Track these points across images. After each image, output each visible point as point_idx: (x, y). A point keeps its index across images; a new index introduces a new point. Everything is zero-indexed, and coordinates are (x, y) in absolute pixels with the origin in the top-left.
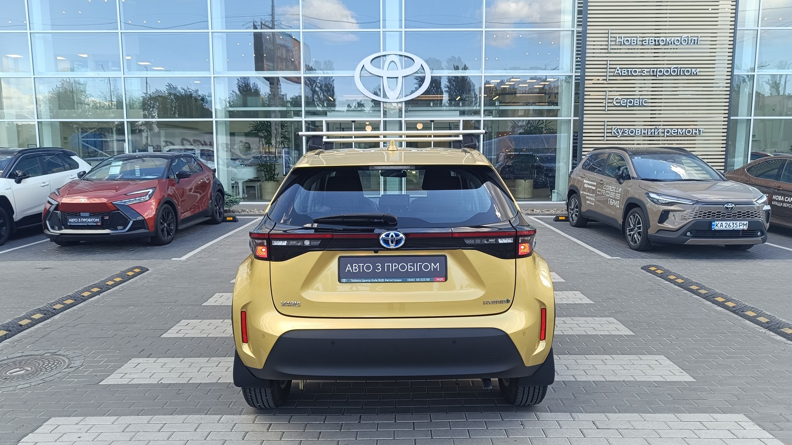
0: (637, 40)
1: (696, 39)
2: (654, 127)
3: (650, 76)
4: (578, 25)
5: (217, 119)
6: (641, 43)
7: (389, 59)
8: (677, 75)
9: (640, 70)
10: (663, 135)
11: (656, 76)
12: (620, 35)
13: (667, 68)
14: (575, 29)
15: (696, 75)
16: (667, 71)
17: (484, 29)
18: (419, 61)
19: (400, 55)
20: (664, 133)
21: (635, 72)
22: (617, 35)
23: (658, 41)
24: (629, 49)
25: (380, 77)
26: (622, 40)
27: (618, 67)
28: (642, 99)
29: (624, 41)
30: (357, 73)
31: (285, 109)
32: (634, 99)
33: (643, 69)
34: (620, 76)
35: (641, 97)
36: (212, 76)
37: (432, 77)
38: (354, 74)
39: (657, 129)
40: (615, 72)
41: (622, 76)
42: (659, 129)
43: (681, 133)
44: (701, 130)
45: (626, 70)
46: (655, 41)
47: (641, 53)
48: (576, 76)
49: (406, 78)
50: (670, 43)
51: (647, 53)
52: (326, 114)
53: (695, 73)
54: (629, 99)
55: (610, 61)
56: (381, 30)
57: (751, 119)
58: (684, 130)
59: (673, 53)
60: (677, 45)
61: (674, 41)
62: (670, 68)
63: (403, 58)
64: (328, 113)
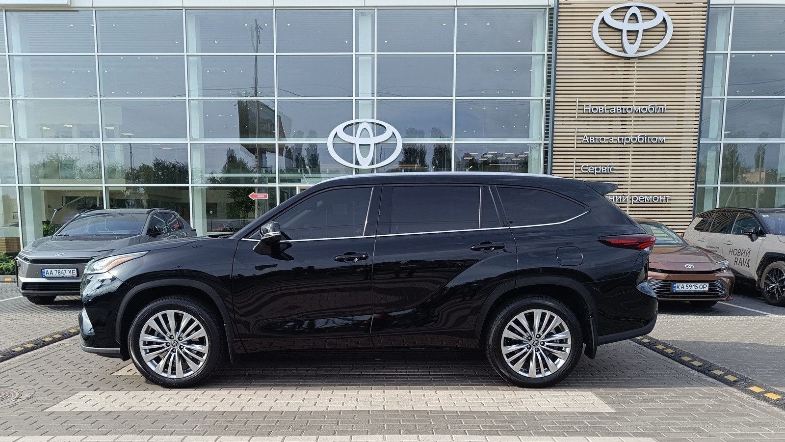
0: (604, 109)
1: (662, 107)
2: (622, 194)
3: (617, 143)
4: (548, 95)
5: (193, 185)
6: (608, 111)
7: (361, 127)
8: (644, 143)
9: (608, 138)
10: (630, 202)
11: (623, 144)
12: (587, 104)
13: (634, 136)
14: (544, 97)
15: (663, 143)
16: (634, 139)
17: (454, 98)
18: (390, 129)
19: (373, 123)
20: (631, 200)
21: (603, 139)
22: (585, 104)
23: (625, 109)
24: (598, 117)
25: (353, 144)
26: (590, 109)
27: (586, 135)
28: (609, 166)
29: (591, 109)
30: (329, 141)
31: (260, 175)
32: (602, 166)
33: (610, 137)
34: (587, 143)
35: (608, 164)
36: (189, 142)
37: (404, 145)
38: (327, 141)
39: (624, 196)
40: (582, 140)
41: (590, 143)
42: (626, 196)
43: (648, 200)
44: (668, 197)
45: (593, 137)
46: (622, 109)
47: (610, 121)
48: (545, 144)
49: (378, 145)
50: (637, 111)
51: (616, 121)
52: (299, 181)
53: (662, 141)
54: (597, 166)
55: (577, 129)
56: (354, 98)
57: (717, 187)
58: (651, 197)
59: (642, 121)
60: (645, 113)
61: (641, 109)
62: (637, 136)
63: (375, 126)
64: (302, 180)
